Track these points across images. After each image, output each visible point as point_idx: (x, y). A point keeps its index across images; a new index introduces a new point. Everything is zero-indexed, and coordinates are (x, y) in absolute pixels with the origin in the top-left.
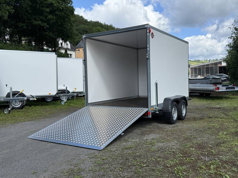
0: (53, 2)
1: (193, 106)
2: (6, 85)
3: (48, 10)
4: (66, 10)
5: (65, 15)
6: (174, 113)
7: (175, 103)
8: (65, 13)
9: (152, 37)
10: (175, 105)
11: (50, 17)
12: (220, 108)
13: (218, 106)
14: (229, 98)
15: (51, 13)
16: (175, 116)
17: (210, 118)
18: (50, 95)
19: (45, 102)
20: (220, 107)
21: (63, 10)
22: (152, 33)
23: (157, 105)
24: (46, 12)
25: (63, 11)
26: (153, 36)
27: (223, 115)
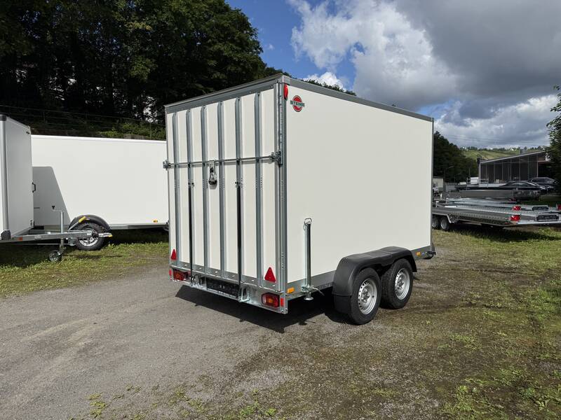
0: (222, 49)
1: (451, 260)
2: (53, 207)
3: (213, 63)
4: (245, 63)
5: (244, 72)
6: (366, 298)
7: (371, 271)
8: (243, 68)
9: (298, 109)
10: (371, 277)
11: (217, 75)
12: (509, 270)
13: (507, 263)
14: (544, 237)
15: (220, 68)
16: (371, 303)
17: (470, 304)
18: (156, 223)
19: (160, 233)
20: (513, 266)
21: (240, 62)
22: (297, 99)
23: (310, 279)
24: (211, 67)
25: (239, 65)
26: (299, 107)
27: (506, 298)
